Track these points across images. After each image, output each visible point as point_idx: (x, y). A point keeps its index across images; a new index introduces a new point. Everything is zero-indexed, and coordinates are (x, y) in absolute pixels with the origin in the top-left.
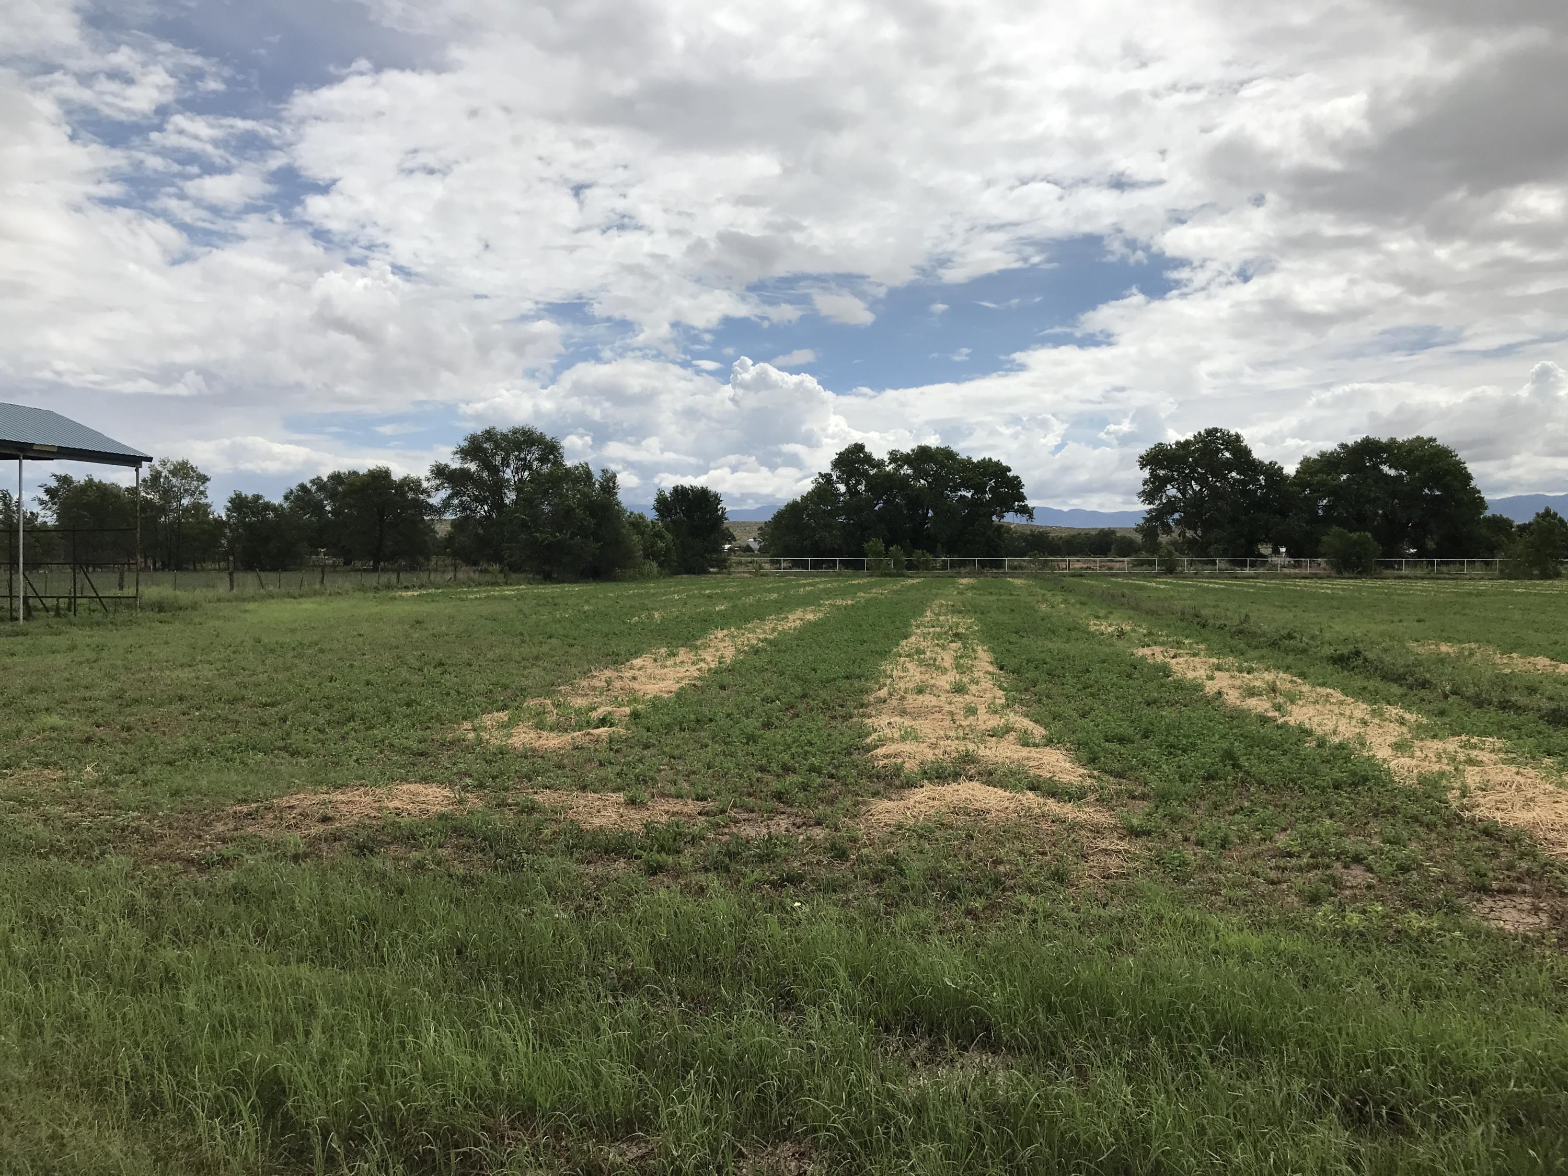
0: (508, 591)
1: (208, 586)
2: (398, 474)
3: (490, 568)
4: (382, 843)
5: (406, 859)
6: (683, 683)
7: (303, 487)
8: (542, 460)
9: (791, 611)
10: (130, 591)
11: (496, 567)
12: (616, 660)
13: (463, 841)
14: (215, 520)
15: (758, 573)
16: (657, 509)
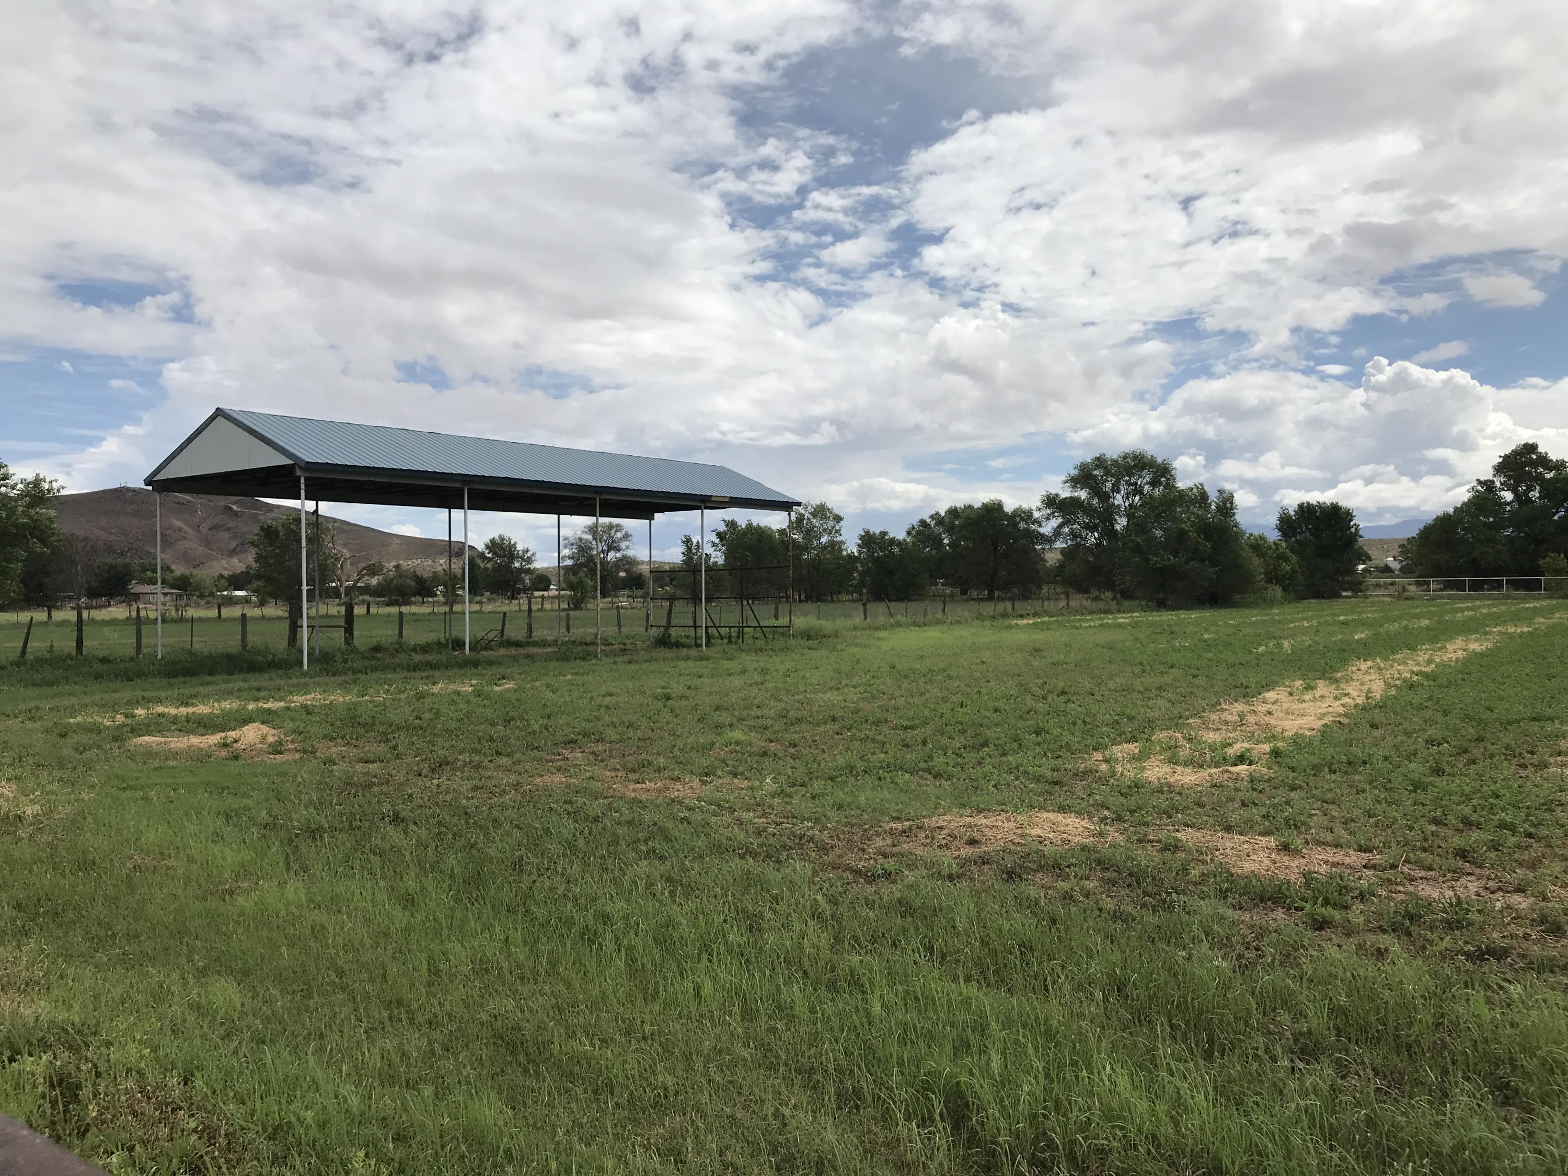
0: (1122, 619)
1: (845, 616)
2: (1010, 506)
3: (1103, 596)
4: (1029, 871)
5: (1054, 888)
6: (1327, 720)
7: (923, 523)
8: (1154, 483)
9: (1450, 639)
10: (783, 621)
11: (1109, 594)
12: (1246, 693)
13: (1108, 875)
14: (848, 555)
15: (1401, 595)
16: (1280, 530)
